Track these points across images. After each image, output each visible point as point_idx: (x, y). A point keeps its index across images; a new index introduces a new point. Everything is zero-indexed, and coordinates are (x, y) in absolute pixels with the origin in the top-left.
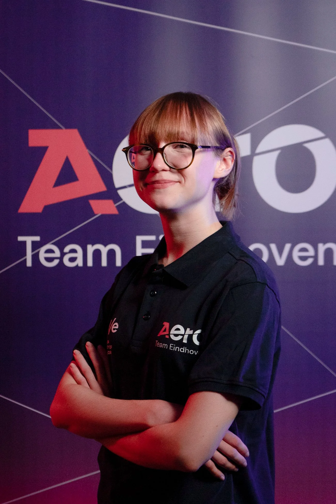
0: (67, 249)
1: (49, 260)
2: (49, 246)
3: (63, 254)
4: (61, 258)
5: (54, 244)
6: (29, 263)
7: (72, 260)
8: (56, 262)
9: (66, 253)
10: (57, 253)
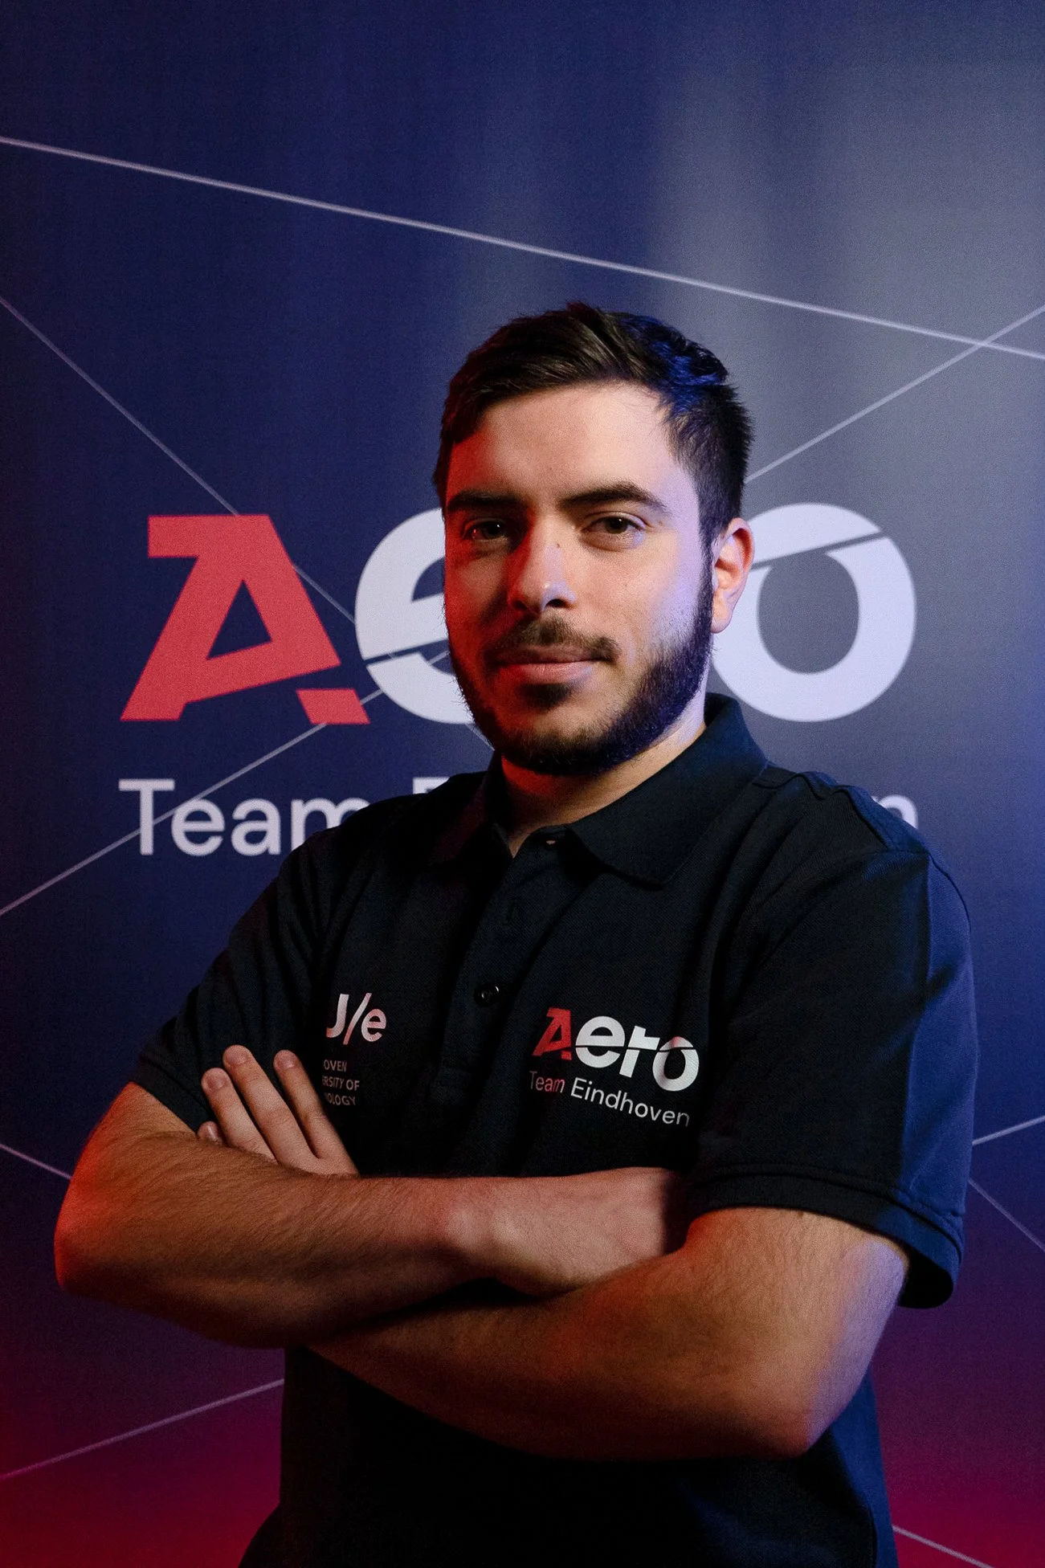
0: (241, 811)
1: (197, 838)
2: (196, 804)
3: (231, 824)
4: (226, 835)
5: (209, 798)
6: (147, 847)
7: (255, 837)
8: (214, 844)
9: (240, 822)
10: (217, 822)
